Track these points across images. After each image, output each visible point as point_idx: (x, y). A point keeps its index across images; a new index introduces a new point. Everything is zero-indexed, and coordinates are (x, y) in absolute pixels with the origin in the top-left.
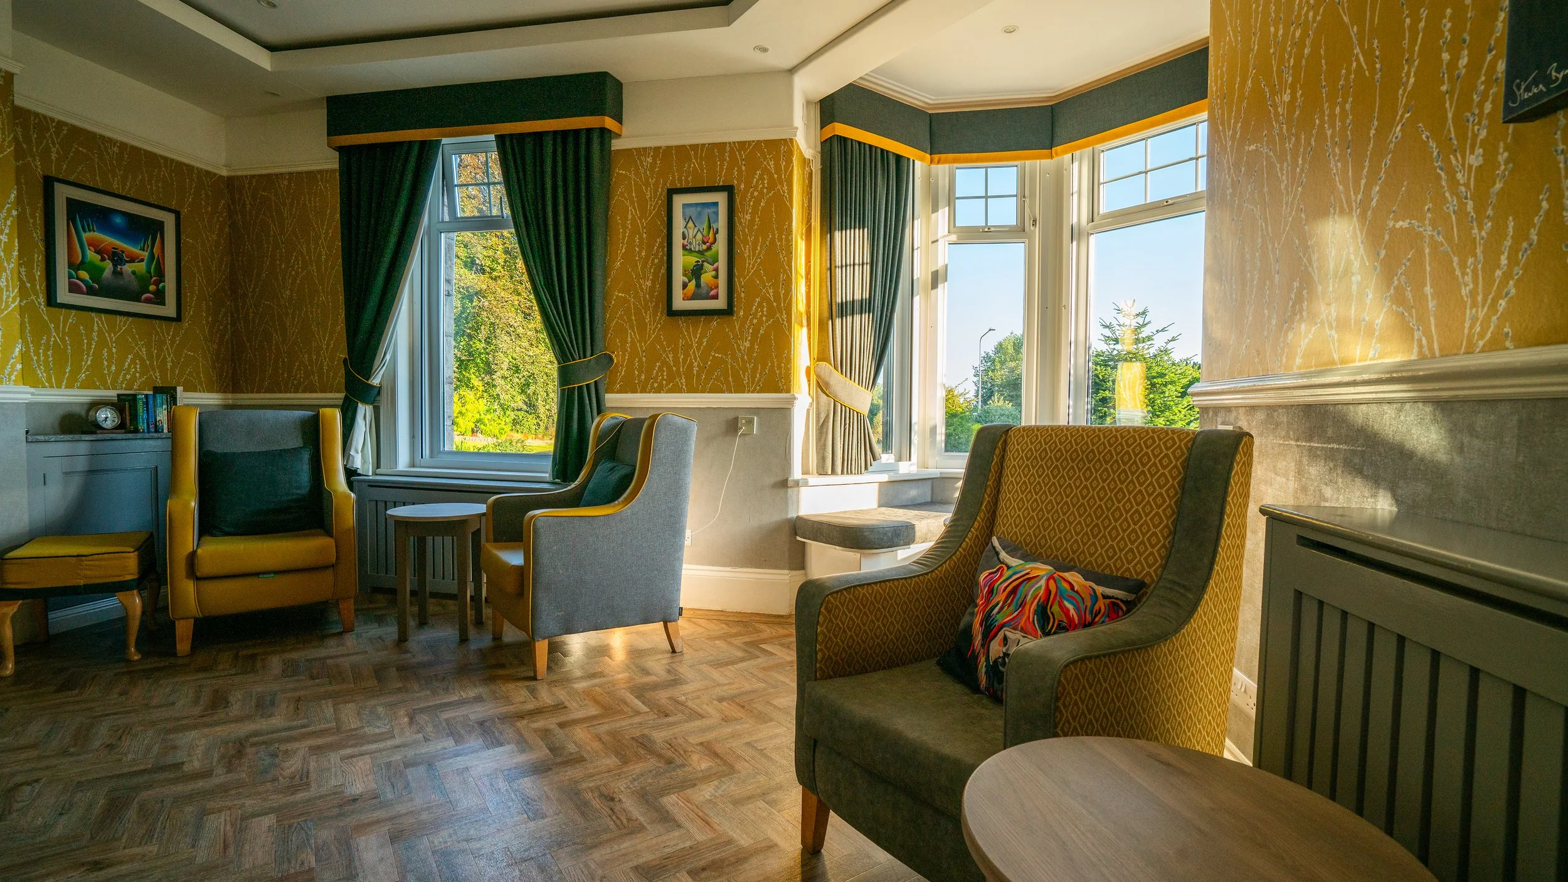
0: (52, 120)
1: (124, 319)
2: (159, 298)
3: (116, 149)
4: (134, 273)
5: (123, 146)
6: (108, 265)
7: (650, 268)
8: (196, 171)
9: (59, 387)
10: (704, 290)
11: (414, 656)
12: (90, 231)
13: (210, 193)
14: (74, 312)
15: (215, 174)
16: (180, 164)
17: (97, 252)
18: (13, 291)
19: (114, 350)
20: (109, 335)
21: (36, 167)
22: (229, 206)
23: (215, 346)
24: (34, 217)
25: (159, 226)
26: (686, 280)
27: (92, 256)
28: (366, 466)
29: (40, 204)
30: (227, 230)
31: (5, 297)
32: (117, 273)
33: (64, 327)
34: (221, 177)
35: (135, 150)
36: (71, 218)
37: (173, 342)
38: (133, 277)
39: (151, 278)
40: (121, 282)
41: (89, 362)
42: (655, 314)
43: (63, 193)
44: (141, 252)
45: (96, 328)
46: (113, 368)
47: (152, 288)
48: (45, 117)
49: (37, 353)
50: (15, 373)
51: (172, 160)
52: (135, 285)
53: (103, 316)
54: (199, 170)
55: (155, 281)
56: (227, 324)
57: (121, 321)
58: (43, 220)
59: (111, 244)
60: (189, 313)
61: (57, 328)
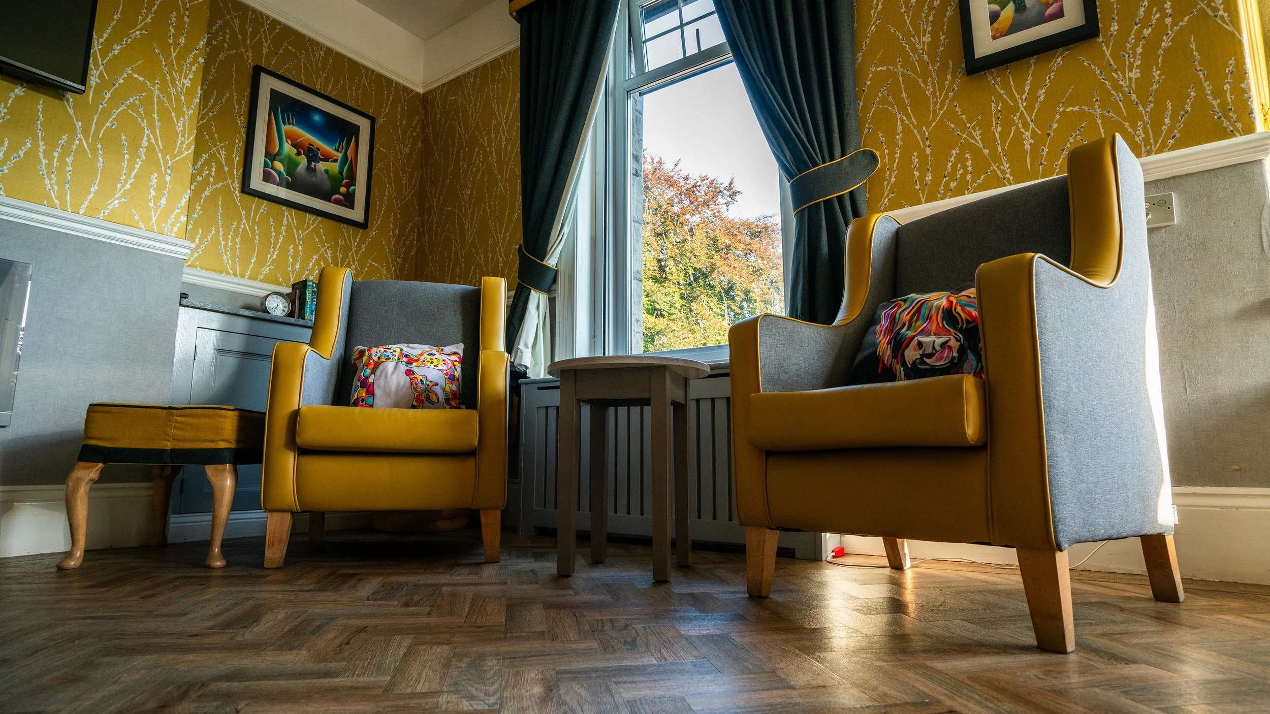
0: (268, 17)
1: (313, 217)
2: (349, 201)
3: (322, 54)
4: (327, 172)
5: (329, 51)
6: (303, 160)
7: (927, 17)
8: (394, 85)
9: (242, 276)
10: (1031, 13)
11: (576, 594)
12: (289, 124)
13: (406, 108)
14: (266, 202)
15: (412, 91)
16: (380, 76)
17: (293, 145)
18: (188, 139)
19: (300, 248)
20: (297, 231)
21: (248, 57)
22: (423, 121)
23: (400, 261)
24: (240, 105)
25: (355, 130)
26: (996, 7)
27: (288, 148)
28: (537, 367)
29: (247, 93)
30: (419, 145)
31: (179, 142)
32: (310, 170)
33: (255, 216)
34: (417, 94)
35: (340, 57)
36: (273, 108)
37: (359, 248)
38: (326, 176)
39: (343, 180)
40: (314, 179)
41: (275, 256)
42: (942, 78)
43: (267, 84)
44: (336, 153)
45: (285, 222)
46: (298, 266)
47: (343, 189)
48: (261, 14)
49: (226, 239)
50: (178, 225)
51: (373, 71)
52: (327, 184)
53: (293, 211)
54: (398, 85)
55: (346, 183)
56: (414, 239)
57: (310, 220)
58: (248, 108)
59: (307, 140)
60: (376, 222)
61: (248, 215)
